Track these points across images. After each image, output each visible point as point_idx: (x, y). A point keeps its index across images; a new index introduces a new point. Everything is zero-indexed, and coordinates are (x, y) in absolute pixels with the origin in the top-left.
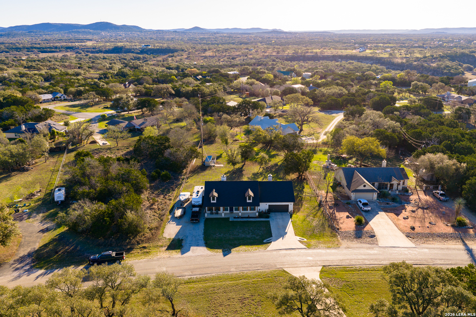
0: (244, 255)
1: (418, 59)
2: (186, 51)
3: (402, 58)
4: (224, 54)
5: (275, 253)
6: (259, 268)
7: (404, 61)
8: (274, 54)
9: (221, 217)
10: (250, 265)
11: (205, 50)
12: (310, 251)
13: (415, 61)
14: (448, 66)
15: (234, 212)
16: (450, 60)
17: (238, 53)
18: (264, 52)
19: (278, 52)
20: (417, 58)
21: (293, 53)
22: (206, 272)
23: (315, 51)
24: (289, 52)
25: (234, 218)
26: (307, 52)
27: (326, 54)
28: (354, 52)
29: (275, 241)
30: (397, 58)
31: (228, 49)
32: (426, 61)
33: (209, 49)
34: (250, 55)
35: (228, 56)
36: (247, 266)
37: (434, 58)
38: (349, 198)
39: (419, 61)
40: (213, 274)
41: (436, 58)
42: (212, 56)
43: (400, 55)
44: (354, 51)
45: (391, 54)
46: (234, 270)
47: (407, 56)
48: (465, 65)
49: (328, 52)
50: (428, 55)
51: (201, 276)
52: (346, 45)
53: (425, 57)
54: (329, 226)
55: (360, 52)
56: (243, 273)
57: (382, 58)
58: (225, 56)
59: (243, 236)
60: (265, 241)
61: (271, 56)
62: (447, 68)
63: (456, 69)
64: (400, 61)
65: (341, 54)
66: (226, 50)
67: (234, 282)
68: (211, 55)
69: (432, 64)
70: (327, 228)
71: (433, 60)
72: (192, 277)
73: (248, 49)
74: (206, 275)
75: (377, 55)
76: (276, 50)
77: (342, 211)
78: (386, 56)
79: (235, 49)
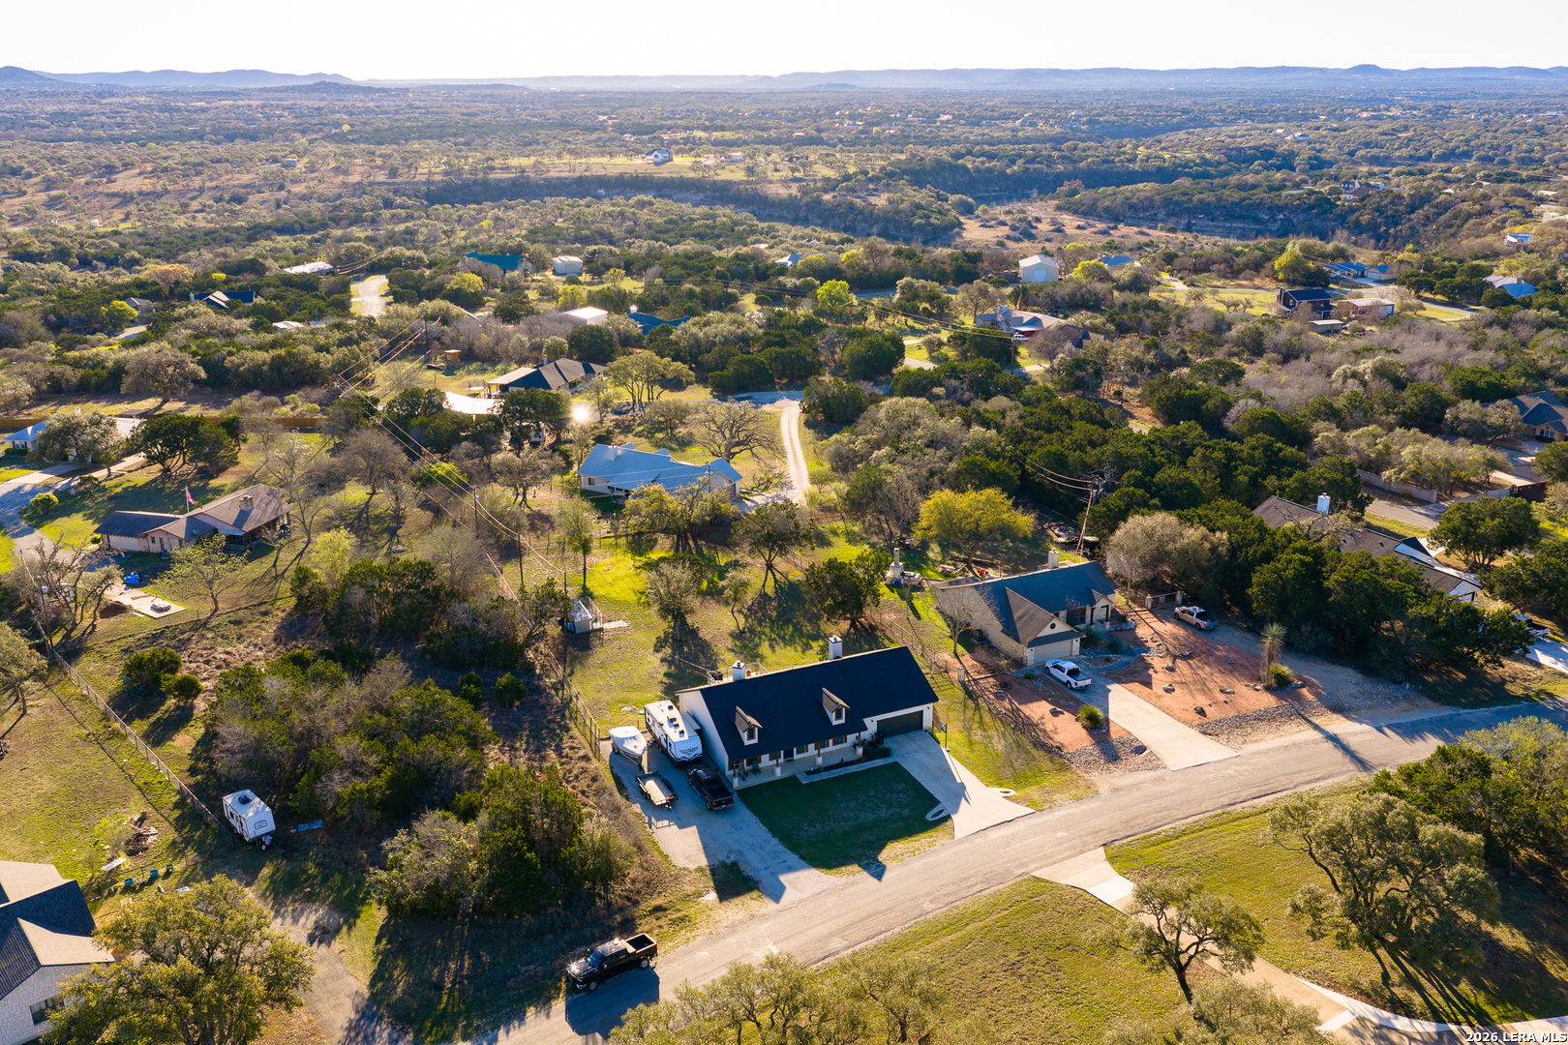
0: (918, 864)
1: (829, 185)
2: (29, 176)
3: (785, 182)
4: (197, 182)
5: (979, 841)
6: (979, 887)
7: (794, 190)
8: (381, 177)
9: (773, 779)
10: (954, 883)
11: (110, 170)
12: (1047, 817)
13: (826, 191)
14: (918, 206)
15: (796, 756)
16: (912, 183)
17: (246, 178)
18: (337, 170)
19: (393, 173)
20: (827, 180)
21: (446, 173)
22: (878, 929)
23: (515, 162)
24: (431, 167)
25: (809, 773)
26: (492, 169)
27: (553, 174)
28: (638, 164)
29: (956, 811)
30: (771, 182)
31: (201, 164)
32: (853, 190)
33: (127, 166)
34: (294, 181)
35: (210, 189)
36: (949, 890)
37: (871, 180)
38: (1018, 663)
39: (833, 189)
40: (897, 930)
41: (875, 179)
42: (148, 194)
43: (776, 170)
44: (638, 161)
45: (750, 171)
46: (932, 906)
47: (797, 174)
48: (953, 198)
49: (560, 166)
50: (852, 170)
51: (873, 941)
52: (595, 136)
53: (847, 178)
54: (1035, 746)
55: (657, 164)
56: (957, 908)
57: (730, 182)
58: (201, 190)
59: (871, 817)
60: (929, 817)
61: (371, 184)
62: (920, 212)
63: (940, 213)
64: (783, 192)
65: (602, 172)
66: (198, 168)
67: (960, 934)
68: (144, 188)
69: (872, 200)
70: (1034, 752)
71: (871, 186)
72: (857, 948)
73: (275, 161)
74: (882, 937)
75: (712, 173)
76: (379, 161)
77: (1031, 702)
78: (737, 175)
79: (227, 161)
